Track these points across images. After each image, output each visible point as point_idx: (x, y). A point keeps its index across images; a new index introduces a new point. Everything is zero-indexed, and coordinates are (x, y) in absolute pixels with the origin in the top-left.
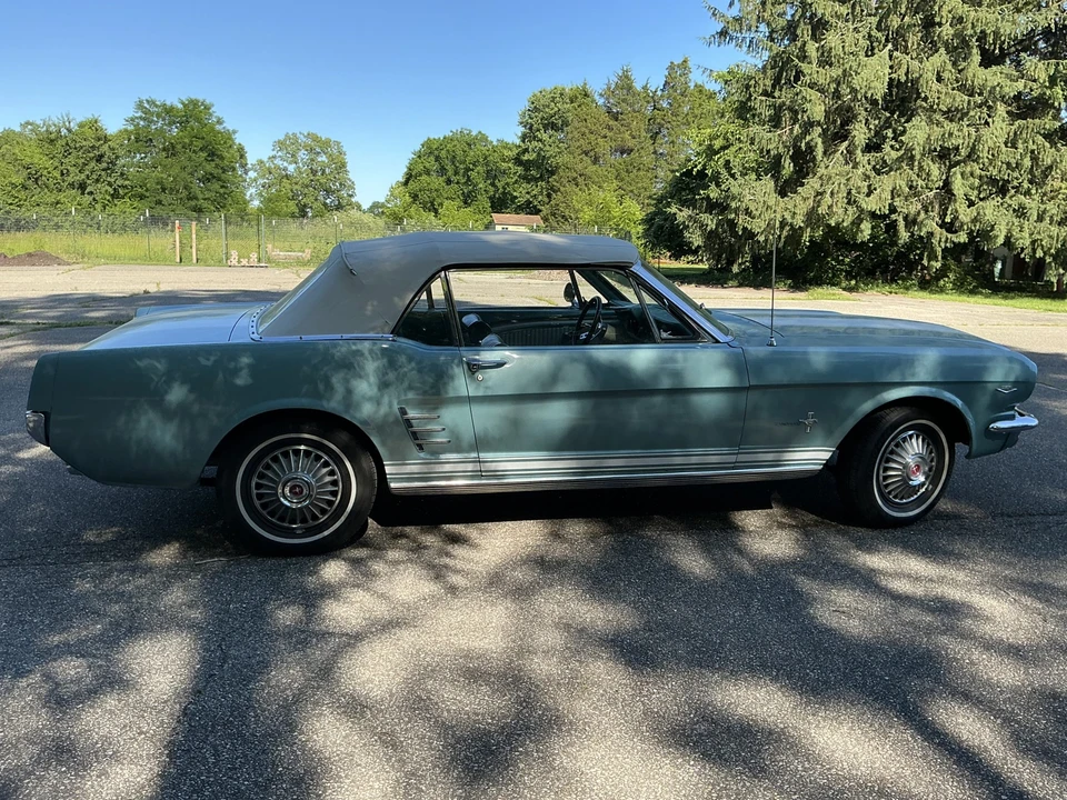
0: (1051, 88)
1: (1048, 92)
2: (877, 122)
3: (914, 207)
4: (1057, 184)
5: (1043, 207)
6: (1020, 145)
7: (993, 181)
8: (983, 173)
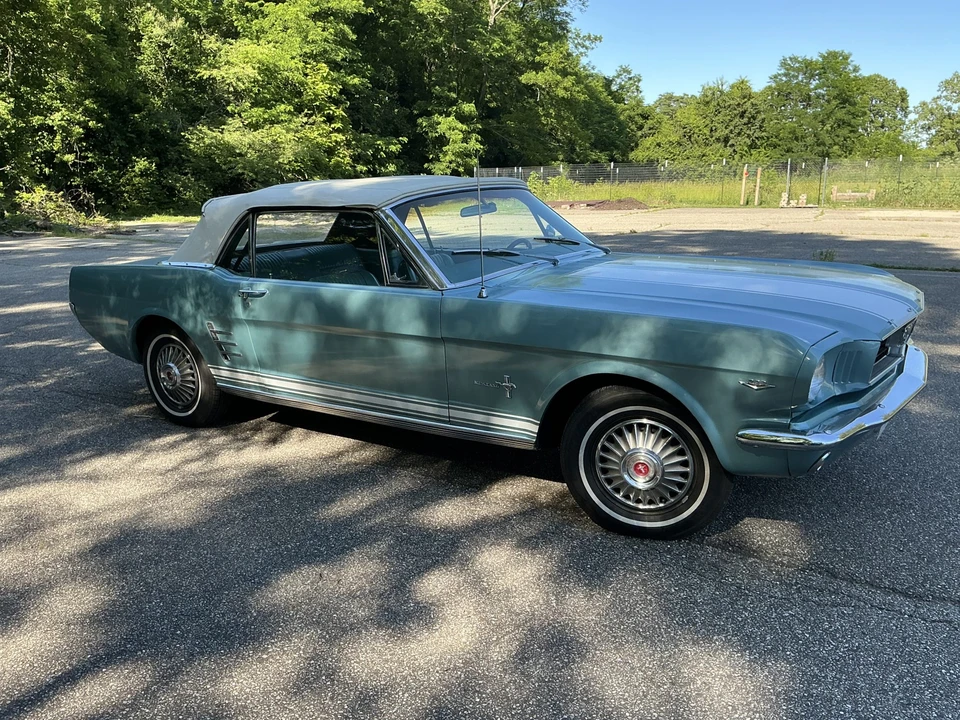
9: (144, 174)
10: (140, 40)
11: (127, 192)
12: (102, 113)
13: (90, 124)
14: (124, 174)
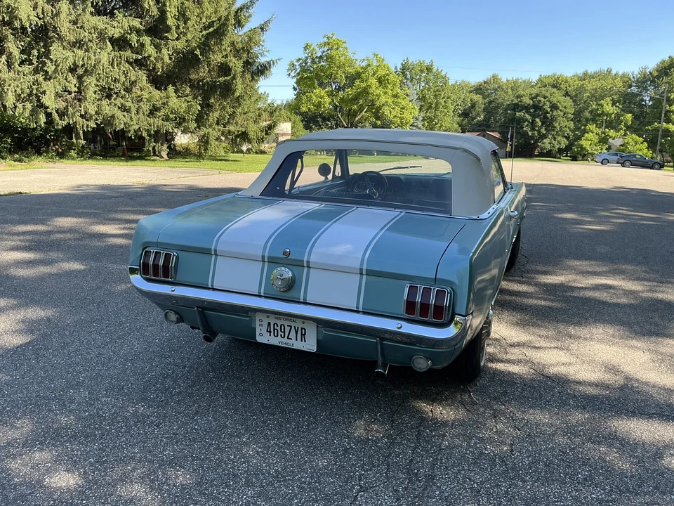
0: (130, 34)
1: (129, 37)
2: (22, 43)
3: (62, 105)
4: (139, 93)
5: (137, 106)
6: (116, 67)
7: (103, 89)
8: (99, 84)
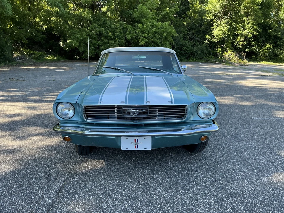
9: (268, 49)
10: (282, 7)
11: (261, 54)
12: (259, 30)
13: (254, 33)
14: (262, 49)
